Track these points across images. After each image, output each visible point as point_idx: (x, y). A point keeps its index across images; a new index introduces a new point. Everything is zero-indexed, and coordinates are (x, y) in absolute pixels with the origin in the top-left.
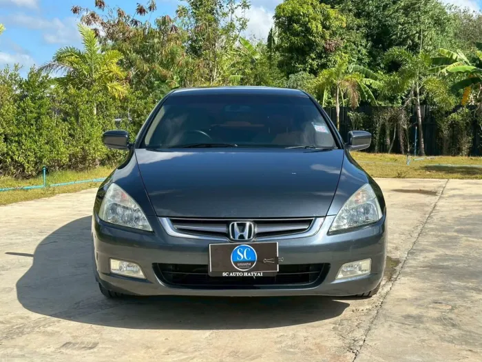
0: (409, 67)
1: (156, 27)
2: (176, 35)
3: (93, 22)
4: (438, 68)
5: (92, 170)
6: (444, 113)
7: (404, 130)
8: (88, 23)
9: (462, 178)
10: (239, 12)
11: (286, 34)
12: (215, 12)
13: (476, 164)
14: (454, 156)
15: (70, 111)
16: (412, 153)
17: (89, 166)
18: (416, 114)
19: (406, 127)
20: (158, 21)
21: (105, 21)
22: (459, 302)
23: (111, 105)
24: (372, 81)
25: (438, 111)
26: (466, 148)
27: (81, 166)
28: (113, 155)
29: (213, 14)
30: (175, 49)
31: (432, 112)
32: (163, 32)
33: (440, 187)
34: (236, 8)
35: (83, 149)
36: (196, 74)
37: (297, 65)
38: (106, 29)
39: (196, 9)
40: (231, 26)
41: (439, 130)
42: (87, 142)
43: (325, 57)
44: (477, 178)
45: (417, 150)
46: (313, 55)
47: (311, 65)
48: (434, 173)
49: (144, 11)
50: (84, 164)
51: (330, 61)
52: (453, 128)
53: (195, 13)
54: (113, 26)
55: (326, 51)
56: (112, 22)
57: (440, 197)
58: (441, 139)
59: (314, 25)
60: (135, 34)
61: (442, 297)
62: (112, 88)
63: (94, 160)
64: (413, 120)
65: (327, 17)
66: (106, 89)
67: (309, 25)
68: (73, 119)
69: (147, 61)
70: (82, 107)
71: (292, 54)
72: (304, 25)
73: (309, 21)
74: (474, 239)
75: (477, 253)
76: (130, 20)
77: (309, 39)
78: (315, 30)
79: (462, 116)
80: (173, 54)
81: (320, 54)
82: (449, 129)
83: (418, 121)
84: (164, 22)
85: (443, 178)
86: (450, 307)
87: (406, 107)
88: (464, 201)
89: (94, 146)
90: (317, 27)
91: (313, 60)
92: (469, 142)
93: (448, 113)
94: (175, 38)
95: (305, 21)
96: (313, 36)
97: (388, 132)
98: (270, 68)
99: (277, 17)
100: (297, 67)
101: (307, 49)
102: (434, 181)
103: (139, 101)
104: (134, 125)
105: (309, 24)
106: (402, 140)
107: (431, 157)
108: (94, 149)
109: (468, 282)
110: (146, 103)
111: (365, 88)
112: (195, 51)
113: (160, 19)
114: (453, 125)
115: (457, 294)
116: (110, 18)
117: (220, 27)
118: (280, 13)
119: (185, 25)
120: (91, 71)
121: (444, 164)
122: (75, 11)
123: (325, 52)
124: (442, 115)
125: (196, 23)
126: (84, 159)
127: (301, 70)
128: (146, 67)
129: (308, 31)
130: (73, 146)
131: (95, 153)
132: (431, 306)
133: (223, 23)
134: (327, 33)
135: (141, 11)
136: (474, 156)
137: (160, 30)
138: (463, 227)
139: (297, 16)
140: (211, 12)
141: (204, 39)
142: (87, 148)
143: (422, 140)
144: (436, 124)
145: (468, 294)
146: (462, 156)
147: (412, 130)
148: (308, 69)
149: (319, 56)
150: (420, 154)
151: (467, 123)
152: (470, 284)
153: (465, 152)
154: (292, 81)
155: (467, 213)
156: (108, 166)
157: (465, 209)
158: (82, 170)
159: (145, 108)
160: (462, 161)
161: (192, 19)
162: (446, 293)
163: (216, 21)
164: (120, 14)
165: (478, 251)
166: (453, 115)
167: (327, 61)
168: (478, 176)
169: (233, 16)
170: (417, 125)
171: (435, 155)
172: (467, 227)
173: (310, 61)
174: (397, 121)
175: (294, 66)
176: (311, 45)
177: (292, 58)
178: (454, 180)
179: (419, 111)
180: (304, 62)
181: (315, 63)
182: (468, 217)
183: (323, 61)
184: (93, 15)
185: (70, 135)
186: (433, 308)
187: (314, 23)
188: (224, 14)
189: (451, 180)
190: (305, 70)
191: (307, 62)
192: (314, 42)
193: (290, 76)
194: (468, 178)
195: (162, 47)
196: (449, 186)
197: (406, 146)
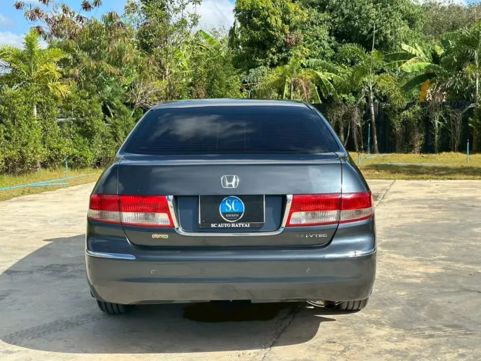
0: (362, 64)
1: (103, 23)
2: (123, 32)
3: (37, 18)
4: (395, 63)
5: (31, 173)
6: (396, 110)
7: (358, 127)
8: (32, 18)
9: (408, 179)
10: (190, 8)
11: (246, 28)
12: (166, 7)
13: (426, 162)
14: (407, 153)
15: (6, 112)
16: (365, 150)
17: (28, 169)
18: (369, 111)
19: (359, 124)
20: (104, 17)
21: (50, 17)
22: (355, 341)
23: (52, 105)
24: (333, 75)
25: (391, 108)
26: (418, 144)
27: (19, 170)
28: (56, 157)
29: (164, 9)
30: (123, 46)
31: (384, 109)
32: (110, 29)
33: (383, 190)
34: (187, 4)
35: (20, 152)
36: (145, 72)
37: (258, 59)
38: (51, 26)
39: (146, 5)
40: (183, 22)
41: (392, 127)
42: (25, 145)
43: (286, 51)
44: (423, 179)
45: (371, 147)
46: (273, 50)
47: (271, 59)
48: (382, 173)
49: (90, 6)
50: (23, 168)
51: (291, 55)
52: (406, 125)
53: (145, 8)
54: (58, 22)
55: (287, 46)
56: (57, 18)
57: (380, 203)
58: (394, 136)
59: (274, 20)
60: (81, 30)
61: (338, 335)
62: (53, 87)
63: (34, 163)
64: (367, 116)
65: (286, 11)
66: (47, 88)
67: (269, 20)
68: (9, 121)
69: (94, 58)
70: (19, 108)
71: (253, 49)
72: (264, 19)
73: (269, 16)
74: (396, 256)
75: (393, 274)
76: (76, 16)
77: (269, 34)
78: (274, 24)
79: (414, 113)
80: (121, 51)
81: (281, 48)
82: (401, 127)
83: (371, 118)
84: (111, 17)
85: (390, 179)
86: (343, 348)
87: (360, 104)
88: (403, 206)
89: (32, 149)
90: (276, 21)
91: (274, 54)
92: (421, 139)
93: (400, 110)
94: (123, 35)
95: (265, 15)
96: (273, 30)
97: (342, 129)
98: (224, 65)
99: (237, 10)
100: (258, 62)
101: (268, 43)
102: (380, 183)
103: (83, 101)
104: (79, 126)
105: (269, 18)
106: (355, 137)
107: (384, 155)
108: (32, 152)
109: (371, 313)
110: (90, 103)
111: (326, 82)
112: (146, 48)
113: (107, 15)
114: (406, 123)
115: (355, 329)
116: (55, 14)
117: (171, 23)
118: (239, 7)
119: (135, 22)
120: (30, 70)
121: (395, 163)
122: (18, 6)
123: (285, 46)
124: (395, 112)
125: (146, 18)
126: (23, 162)
127: (261, 65)
128: (93, 64)
129: (268, 25)
130: (10, 149)
131: (34, 156)
132: (323, 347)
133: (175, 19)
134: (287, 27)
135: (86, 7)
136: (426, 153)
137: (107, 25)
138: (390, 240)
139: (256, 10)
140: (162, 7)
141: (155, 35)
142: (24, 151)
143: (376, 137)
144: (389, 122)
145: (367, 330)
146: (414, 153)
147: (365, 128)
148: (268, 63)
149: (280, 51)
150: (373, 152)
151: (419, 121)
152: (374, 316)
153: (417, 149)
154: (252, 76)
155: (400, 222)
156: (51, 168)
157: (400, 217)
158: (20, 174)
159: (90, 108)
160: (414, 158)
161: (142, 15)
162: (345, 328)
163: (168, 17)
164: (65, 10)
165: (395, 271)
166: (405, 112)
167: (288, 56)
168: (425, 176)
169: (185, 11)
170: (371, 122)
171: (388, 152)
172: (394, 239)
173: (271, 55)
174: (350, 119)
175: (255, 61)
176: (271, 40)
177: (252, 52)
178: (400, 180)
179: (372, 108)
180: (265, 56)
181: (275, 58)
182: (400, 227)
183: (284, 55)
184: (37, 11)
185: (6, 138)
186: (325, 349)
187: (273, 17)
188: (175, 10)
189: (397, 181)
190: (265, 65)
191: (267, 56)
192: (274, 36)
193: (250, 71)
194: (414, 179)
195: (109, 43)
196: (393, 189)
197: (359, 144)
